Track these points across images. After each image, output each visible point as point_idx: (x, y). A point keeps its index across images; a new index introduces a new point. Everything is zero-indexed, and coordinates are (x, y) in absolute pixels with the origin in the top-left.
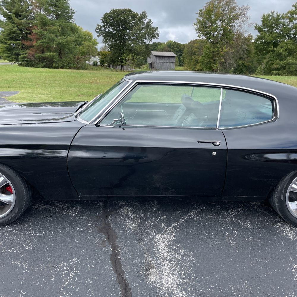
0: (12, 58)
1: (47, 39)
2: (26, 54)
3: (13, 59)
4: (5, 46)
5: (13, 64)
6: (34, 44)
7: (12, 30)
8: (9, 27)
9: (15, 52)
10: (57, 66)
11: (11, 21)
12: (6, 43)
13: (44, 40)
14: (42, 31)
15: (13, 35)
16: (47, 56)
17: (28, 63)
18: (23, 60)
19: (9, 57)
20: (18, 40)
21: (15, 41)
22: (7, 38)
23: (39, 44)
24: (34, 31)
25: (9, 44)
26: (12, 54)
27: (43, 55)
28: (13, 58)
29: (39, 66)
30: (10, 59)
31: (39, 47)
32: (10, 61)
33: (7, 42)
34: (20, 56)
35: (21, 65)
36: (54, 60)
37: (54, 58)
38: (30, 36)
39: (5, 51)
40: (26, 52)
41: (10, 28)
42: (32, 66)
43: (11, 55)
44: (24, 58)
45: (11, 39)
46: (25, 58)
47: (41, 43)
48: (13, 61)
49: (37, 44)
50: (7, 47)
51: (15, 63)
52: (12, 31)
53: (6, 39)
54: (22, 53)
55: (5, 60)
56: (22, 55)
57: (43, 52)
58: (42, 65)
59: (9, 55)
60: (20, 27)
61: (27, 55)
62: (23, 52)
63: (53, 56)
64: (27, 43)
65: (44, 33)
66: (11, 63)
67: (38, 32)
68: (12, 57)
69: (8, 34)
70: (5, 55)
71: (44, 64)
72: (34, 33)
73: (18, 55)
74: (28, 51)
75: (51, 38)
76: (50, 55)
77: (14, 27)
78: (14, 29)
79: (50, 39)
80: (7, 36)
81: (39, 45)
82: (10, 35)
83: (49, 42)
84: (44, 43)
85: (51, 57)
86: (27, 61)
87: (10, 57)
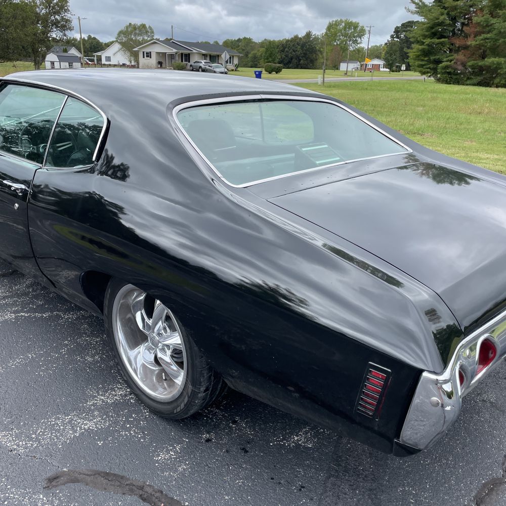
0: (427, 68)
1: (495, 32)
2: (451, 61)
3: (429, 70)
4: (421, 47)
5: (426, 78)
6: (469, 43)
7: (438, 19)
8: (433, 15)
9: (434, 58)
10: (502, 82)
11: (440, 4)
12: (423, 43)
13: (489, 36)
14: (488, 19)
15: (437, 28)
16: (487, 64)
17: (452, 77)
18: (443, 71)
19: (422, 66)
20: (445, 37)
21: (438, 39)
22: (427, 33)
23: (477, 43)
24: (475, 19)
25: (427, 45)
26: (429, 61)
27: (481, 63)
28: (429, 68)
29: (468, 82)
30: (424, 70)
31: (479, 47)
32: (423, 73)
33: (424, 41)
34: (440, 65)
35: (439, 80)
36: (499, 71)
37: (500, 68)
38: (468, 28)
39: (418, 56)
40: (453, 57)
41: (435, 17)
42: (458, 82)
43: (426, 63)
44: (447, 67)
45: (434, 35)
46: (449, 68)
47: (482, 40)
48: (428, 72)
49: (474, 43)
50: (423, 49)
51: (430, 76)
52: (437, 21)
53: (425, 37)
54: (445, 60)
55: (415, 71)
56: (443, 63)
57: (483, 57)
58: (475, 81)
59: (423, 63)
60: (453, 13)
61: (453, 62)
62: (447, 57)
63: (499, 64)
64: (458, 42)
65: (492, 22)
66: (424, 76)
67: (481, 21)
68: (428, 66)
69: (429, 27)
70: (417, 63)
71: (479, 79)
72: (475, 23)
73: (438, 62)
74: (456, 56)
75: (502, 30)
76: (493, 61)
77: (442, 14)
78: (442, 18)
79: (500, 32)
80: (427, 31)
81: (477, 45)
82: (432, 28)
83: (497, 38)
84: (487, 41)
85: (495, 66)
86: (449, 73)
87: (424, 67)
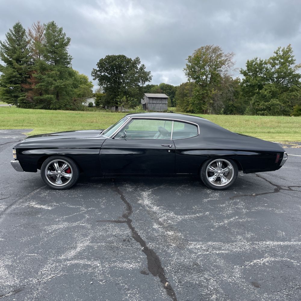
0: (11, 100)
1: (45, 82)
2: (25, 96)
3: (12, 101)
4: (5, 89)
5: (11, 106)
6: (33, 87)
7: (13, 74)
8: (9, 71)
9: (14, 94)
10: (54, 107)
11: (11, 66)
12: (6, 87)
13: (43, 84)
14: (41, 75)
15: (13, 79)
16: (45, 98)
17: (26, 105)
18: (21, 102)
19: (8, 99)
20: (17, 84)
21: (14, 84)
22: (7, 81)
23: (38, 87)
24: (33, 75)
25: (8, 88)
26: (12, 96)
27: (41, 98)
28: (12, 100)
29: (36, 107)
30: (10, 101)
31: (38, 90)
32: (9, 103)
33: (7, 85)
34: (19, 98)
35: (19, 107)
36: (52, 102)
37: (52, 100)
38: (29, 79)
39: (4, 94)
40: (25, 94)
41: (11, 73)
42: (30, 107)
43: (10, 97)
44: (23, 100)
45: (11, 82)
46: (24, 100)
47: (40, 86)
48: (12, 102)
49: (36, 87)
50: (7, 90)
51: (13, 104)
52: (12, 75)
53: (6, 83)
54: (21, 96)
55: (4, 102)
56: (21, 98)
57: (41, 94)
58: (40, 107)
59: (8, 97)
60: (20, 72)
61: (26, 97)
62: (22, 94)
63: (51, 98)
64: (26, 86)
65: (43, 77)
67: (37, 77)
68: (11, 99)
69: (8, 78)
70: (4, 97)
71: (42, 106)
72: (34, 77)
73: (17, 97)
74: (26, 94)
75: (49, 82)
76: (48, 97)
77: (14, 72)
78: (14, 74)
79: (48, 82)
80: (7, 80)
81: (37, 88)
82: (10, 79)
83: (47, 85)
84: (43, 86)
85: (49, 99)
86: (25, 103)
87: (9, 100)
